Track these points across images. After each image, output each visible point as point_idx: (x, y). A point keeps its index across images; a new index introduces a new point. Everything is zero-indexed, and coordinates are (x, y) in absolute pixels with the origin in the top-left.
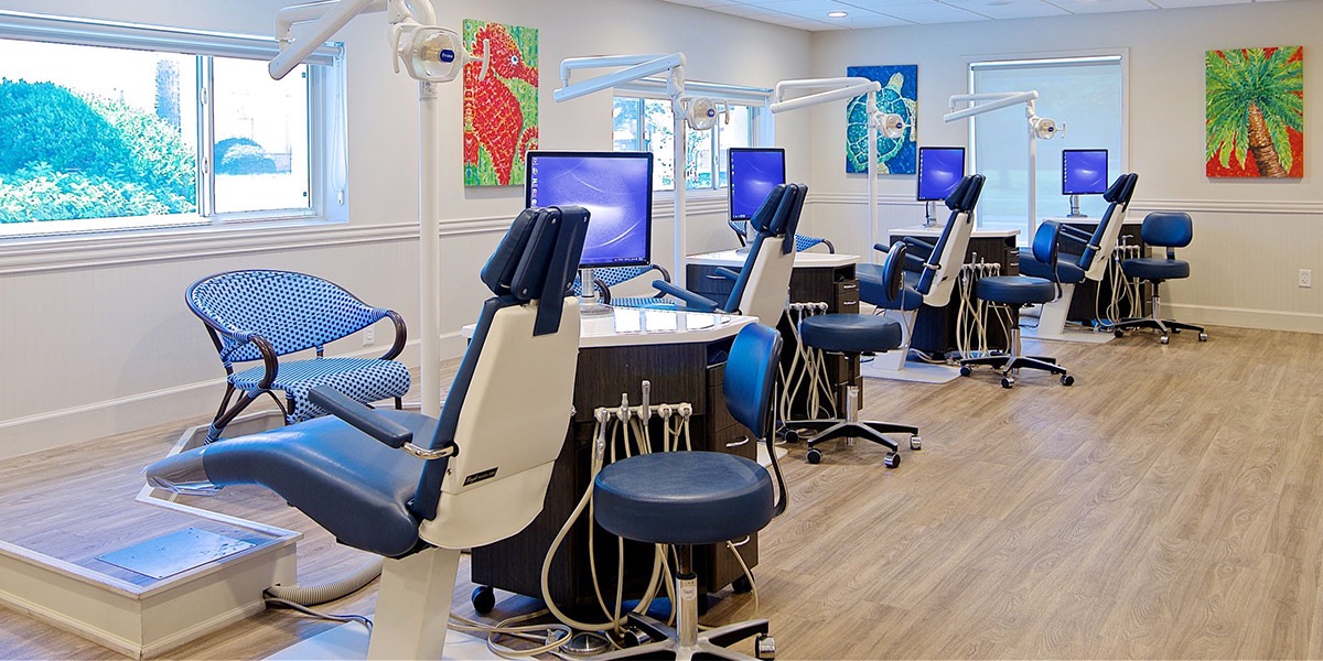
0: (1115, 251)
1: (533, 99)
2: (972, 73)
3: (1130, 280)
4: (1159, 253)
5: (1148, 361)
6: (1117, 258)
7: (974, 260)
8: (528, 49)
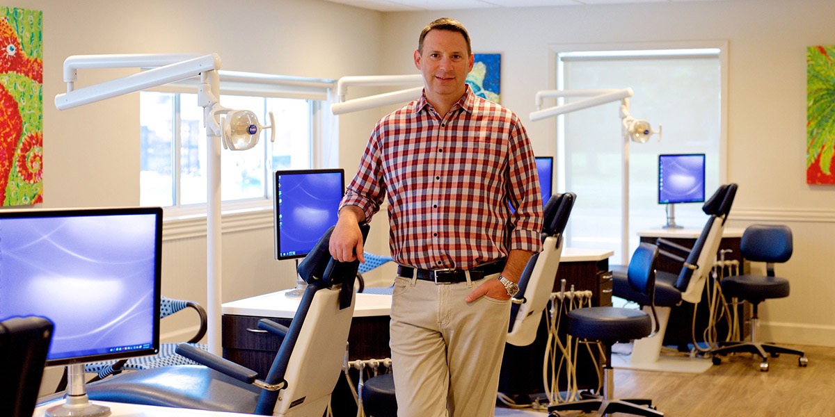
0: (713, 269)
1: (36, 99)
2: (561, 64)
3: (729, 300)
4: (758, 270)
5: (748, 396)
6: (715, 275)
7: (563, 288)
8: (29, 35)
